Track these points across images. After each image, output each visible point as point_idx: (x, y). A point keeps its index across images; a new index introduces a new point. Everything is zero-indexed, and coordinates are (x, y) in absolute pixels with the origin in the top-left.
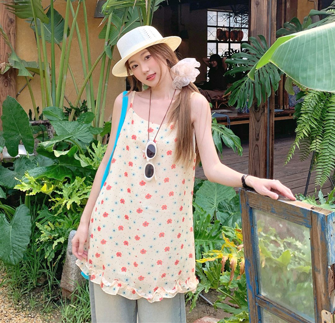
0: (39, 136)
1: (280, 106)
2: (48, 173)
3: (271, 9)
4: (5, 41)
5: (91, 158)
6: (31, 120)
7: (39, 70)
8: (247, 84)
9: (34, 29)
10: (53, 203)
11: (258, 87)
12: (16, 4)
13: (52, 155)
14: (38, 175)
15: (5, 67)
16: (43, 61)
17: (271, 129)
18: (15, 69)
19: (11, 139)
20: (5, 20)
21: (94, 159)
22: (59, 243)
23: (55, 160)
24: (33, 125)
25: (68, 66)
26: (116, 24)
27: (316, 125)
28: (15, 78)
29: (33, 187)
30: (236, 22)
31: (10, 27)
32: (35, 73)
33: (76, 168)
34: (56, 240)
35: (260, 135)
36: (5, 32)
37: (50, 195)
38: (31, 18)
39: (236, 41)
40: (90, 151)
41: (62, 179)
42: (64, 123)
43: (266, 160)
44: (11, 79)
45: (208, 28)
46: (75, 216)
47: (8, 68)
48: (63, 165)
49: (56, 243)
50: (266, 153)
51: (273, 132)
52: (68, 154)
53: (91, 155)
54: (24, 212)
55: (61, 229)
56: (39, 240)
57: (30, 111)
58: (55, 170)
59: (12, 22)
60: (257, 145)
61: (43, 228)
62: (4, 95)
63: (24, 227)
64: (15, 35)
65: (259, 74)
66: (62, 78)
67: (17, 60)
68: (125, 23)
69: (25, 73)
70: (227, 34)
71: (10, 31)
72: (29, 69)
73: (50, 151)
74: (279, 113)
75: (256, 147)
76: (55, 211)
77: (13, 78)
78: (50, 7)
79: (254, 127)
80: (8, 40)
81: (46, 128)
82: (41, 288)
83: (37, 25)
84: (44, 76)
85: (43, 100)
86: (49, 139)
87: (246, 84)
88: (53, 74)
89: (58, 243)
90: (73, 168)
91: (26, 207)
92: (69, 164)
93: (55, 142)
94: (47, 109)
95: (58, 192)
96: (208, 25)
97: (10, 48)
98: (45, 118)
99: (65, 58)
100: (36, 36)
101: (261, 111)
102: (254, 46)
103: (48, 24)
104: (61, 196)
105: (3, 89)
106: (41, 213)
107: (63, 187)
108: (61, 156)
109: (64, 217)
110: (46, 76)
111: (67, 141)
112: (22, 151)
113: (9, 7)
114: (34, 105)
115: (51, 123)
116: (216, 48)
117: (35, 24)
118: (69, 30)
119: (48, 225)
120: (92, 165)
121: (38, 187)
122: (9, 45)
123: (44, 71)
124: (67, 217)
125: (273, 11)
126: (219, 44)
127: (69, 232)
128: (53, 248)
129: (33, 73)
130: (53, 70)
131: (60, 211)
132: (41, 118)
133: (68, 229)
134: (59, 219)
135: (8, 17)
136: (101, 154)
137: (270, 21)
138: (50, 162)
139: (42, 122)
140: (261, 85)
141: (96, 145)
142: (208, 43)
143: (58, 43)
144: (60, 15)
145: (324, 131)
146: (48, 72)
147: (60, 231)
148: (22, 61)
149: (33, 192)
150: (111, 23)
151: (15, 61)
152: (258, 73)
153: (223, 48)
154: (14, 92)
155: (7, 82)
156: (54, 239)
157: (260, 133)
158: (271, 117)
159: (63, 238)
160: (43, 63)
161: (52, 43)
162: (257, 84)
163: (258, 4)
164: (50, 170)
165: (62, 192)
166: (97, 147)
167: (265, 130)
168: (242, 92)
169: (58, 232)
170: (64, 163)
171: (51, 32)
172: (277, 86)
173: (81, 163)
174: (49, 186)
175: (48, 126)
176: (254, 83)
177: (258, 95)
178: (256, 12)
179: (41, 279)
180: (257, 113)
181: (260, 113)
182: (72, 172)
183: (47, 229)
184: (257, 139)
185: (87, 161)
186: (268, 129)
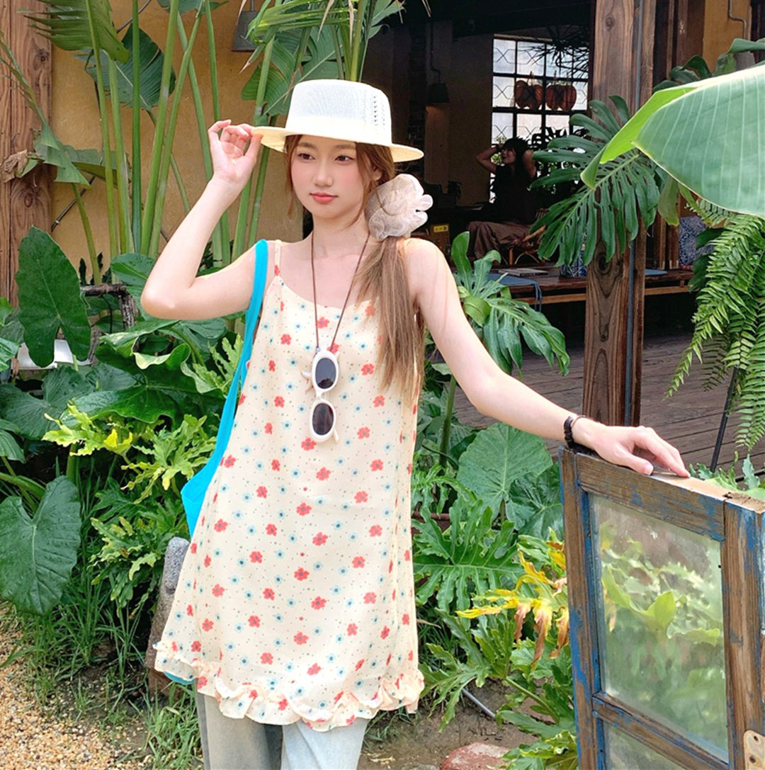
0: (102, 322)
1: (658, 261)
2: (121, 406)
3: (642, 37)
4: (27, 100)
5: (219, 373)
6: (84, 283)
7: (104, 168)
8: (583, 209)
9: (94, 76)
10: (132, 474)
11: (607, 216)
12: (53, 16)
13: (130, 364)
14: (98, 410)
15: (25, 160)
16: (112, 149)
17: (636, 313)
18: (49, 166)
19: (37, 326)
20: (27, 53)
21: (226, 376)
22: (144, 566)
23: (138, 376)
24: (88, 294)
25: (170, 162)
26: (283, 67)
27: (740, 307)
28: (49, 187)
29: (86, 435)
30: (560, 67)
31: (39, 70)
32: (95, 176)
33: (185, 395)
34: (136, 559)
35: (611, 328)
36: (27, 82)
37: (124, 455)
38: (87, 50)
39: (560, 109)
40: (217, 356)
41: (154, 420)
43: (623, 387)
44: (40, 189)
45: (494, 78)
47: (33, 164)
48: (156, 387)
49: (136, 566)
50: (624, 370)
51: (639, 321)
52: (168, 363)
53: (220, 367)
54: (64, 494)
55: (149, 535)
56: (98, 559)
57: (82, 262)
58: (138, 399)
59: (43, 59)
60: (603, 351)
61: (108, 531)
62: (22, 224)
63: (64, 528)
64: (50, 89)
65: (611, 185)
66: (156, 189)
67: (53, 145)
68: (303, 63)
69: (71, 176)
70: (539, 92)
71: (39, 79)
72: (81, 167)
73: (126, 354)
74: (657, 278)
75: (602, 355)
76: (136, 493)
77: (43, 186)
78: (131, 25)
79: (597, 310)
80: (33, 100)
81: (117, 303)
82: (101, 668)
83: (100, 66)
84: (115, 184)
85: (111, 238)
86: (124, 328)
87: (579, 209)
88: (135, 180)
89: (141, 565)
90: (179, 395)
91: (70, 483)
92: (168, 384)
93: (137, 334)
94: (121, 259)
95: (143, 449)
96: (495, 70)
97: (37, 117)
98: (116, 279)
99: (163, 143)
100: (99, 91)
101: (613, 273)
102: (600, 123)
103: (127, 64)
104: (150, 459)
105: (22, 212)
106: (104, 498)
107: (154, 438)
108: (151, 367)
109: (157, 507)
110: (120, 183)
111: (166, 332)
112: (62, 354)
113: (38, 24)
114: (92, 251)
115: (129, 290)
116: (511, 125)
117: (97, 64)
118: (173, 78)
119: (120, 525)
120: (222, 388)
121: (98, 437)
122: (35, 111)
123: (115, 172)
124: (164, 507)
125: (646, 40)
126: (519, 115)
127: (167, 542)
128: (131, 578)
129: (91, 176)
130: (135, 168)
131: (148, 492)
132: (107, 279)
133: (164, 535)
134: (144, 511)
135: (35, 46)
137: (638, 63)
138: (125, 380)
139: (108, 288)
140: (615, 210)
141: (232, 342)
142: (494, 114)
143: (149, 108)
144: (154, 43)
145: (759, 321)
146: (124, 175)
147: (145, 539)
148: (65, 148)
149: (86, 448)
150: (271, 63)
151: (49, 148)
152: (608, 183)
153: (529, 125)
154: (46, 219)
155: (30, 195)
156: (133, 556)
157: (611, 323)
158: (637, 287)
159: (152, 554)
160: (112, 154)
161: (135, 108)
162: (606, 209)
163: (610, 24)
164: (125, 398)
165: (153, 449)
166: (233, 348)
167: (622, 315)
168: (571, 227)
169: (142, 542)
170: (158, 383)
171: (132, 81)
172: (651, 215)
173: (197, 383)
174: (122, 436)
175: (122, 298)
176: (598, 208)
177: (610, 237)
178: (606, 44)
179: (100, 647)
180: (606, 277)
181: (612, 276)
183: (116, 533)
184: (604, 338)
185: (212, 380)
186: (630, 314)
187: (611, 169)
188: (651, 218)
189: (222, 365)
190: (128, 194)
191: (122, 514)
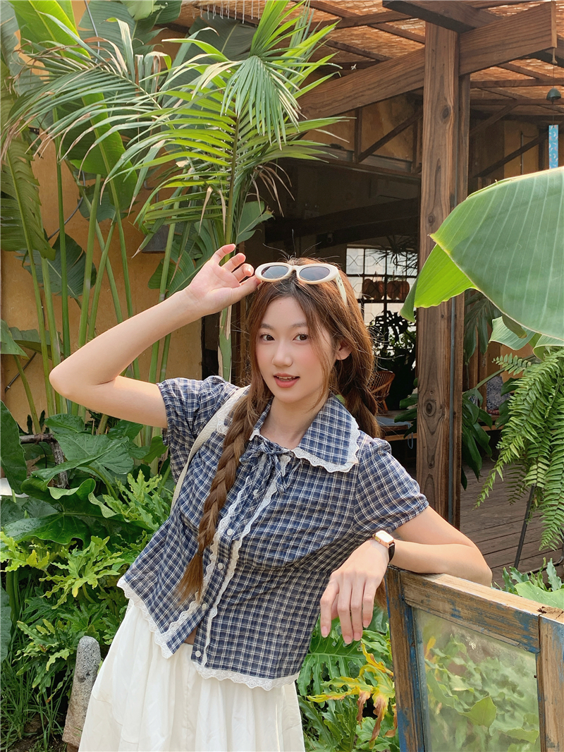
2: (43, 530)
5: (124, 502)
7: (40, 344)
10: (50, 585)
13: (47, 496)
14: (23, 534)
21: (130, 504)
22: (59, 660)
23: (55, 505)
24: (26, 442)
27: (535, 437)
29: (12, 555)
33: (95, 520)
34: (53, 654)
37: (45, 570)
40: (122, 488)
41: (67, 542)
42: (80, 438)
43: (447, 503)
46: (94, 608)
48: (72, 513)
49: (52, 660)
51: (458, 452)
52: (79, 494)
53: (124, 497)
55: (65, 634)
56: (22, 654)
58: (56, 523)
61: (32, 631)
72: (22, 344)
73: (43, 488)
75: (430, 479)
76: (55, 597)
79: (425, 445)
84: (50, 355)
89: (56, 659)
90: (90, 521)
92: (81, 512)
95: (59, 565)
101: (438, 415)
104: (65, 573)
106: (31, 603)
107: (68, 556)
108: (64, 497)
109: (73, 611)
111: (85, 470)
118: (95, 273)
119: (43, 625)
120: (126, 513)
121: (23, 556)
123: (49, 347)
124: (79, 610)
127: (78, 640)
128: (47, 669)
130: (65, 344)
131: (63, 599)
133: (77, 633)
134: (63, 613)
136: (142, 495)
139: (44, 437)
141: (135, 476)
143: (76, 296)
146: (57, 349)
147: (62, 637)
149: (12, 566)
150: (171, 260)
156: (50, 652)
157: (436, 455)
158: (456, 426)
159: (66, 650)
163: (431, 221)
164: (46, 523)
165: (67, 564)
166: (136, 482)
167: (445, 448)
169: (59, 639)
170: (73, 510)
173: (102, 510)
174: (42, 553)
175: (54, 445)
179: (32, 723)
180: (431, 418)
181: (436, 418)
182: (88, 527)
183: (39, 632)
184: (431, 466)
185: (118, 508)
186: (451, 447)
189: (127, 495)
191: (46, 616)
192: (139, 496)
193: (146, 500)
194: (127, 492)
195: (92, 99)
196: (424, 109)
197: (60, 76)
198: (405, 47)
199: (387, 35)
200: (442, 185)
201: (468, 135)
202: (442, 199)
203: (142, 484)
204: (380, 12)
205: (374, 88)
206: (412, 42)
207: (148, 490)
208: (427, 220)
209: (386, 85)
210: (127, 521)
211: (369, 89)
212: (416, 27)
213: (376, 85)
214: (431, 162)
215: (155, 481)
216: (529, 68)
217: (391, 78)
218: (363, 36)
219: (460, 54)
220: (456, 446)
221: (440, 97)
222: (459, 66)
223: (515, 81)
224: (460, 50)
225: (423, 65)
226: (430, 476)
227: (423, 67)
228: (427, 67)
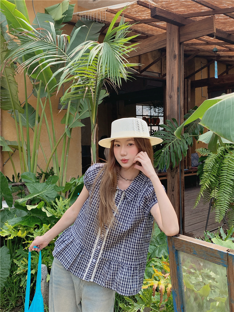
0: (19, 194)
1: (186, 167)
2: (23, 222)
5: (55, 209)
7: (18, 146)
8: (165, 152)
9: (14, 118)
11: (173, 154)
13: (25, 209)
14: (15, 224)
16: (21, 140)
21: (57, 210)
23: (28, 212)
24: (13, 186)
25: (39, 143)
26: (73, 113)
27: (214, 180)
28: (2, 153)
29: (11, 232)
30: (155, 112)
32: (16, 149)
33: (44, 217)
35: (175, 187)
37: (24, 238)
38: (11, 110)
39: (155, 125)
40: (54, 204)
41: (33, 226)
42: (35, 184)
43: (179, 205)
45: (137, 116)
46: (44, 253)
48: (34, 215)
51: (183, 185)
52: (38, 208)
53: (55, 207)
54: (5, 252)
55: (33, 264)
56: (16, 273)
57: (13, 176)
58: (28, 219)
61: (19, 263)
63: (5, 263)
65: (173, 145)
66: (35, 152)
68: (79, 112)
69: (7, 149)
70: (149, 120)
72: (11, 146)
73: (24, 206)
74: (185, 172)
78: (26, 102)
79: (171, 182)
81: (23, 188)
83: (15, 115)
84: (22, 151)
85: (21, 168)
86: (25, 196)
88: (28, 150)
90: (42, 218)
91: (7, 248)
92: (38, 214)
93: (27, 199)
94: (24, 174)
95: (30, 236)
96: (137, 114)
99: (37, 138)
102: (169, 126)
103: (24, 113)
104: (32, 239)
106: (18, 252)
107: (34, 232)
108: (32, 209)
109: (35, 254)
111: (38, 197)
112: (4, 205)
114: (16, 172)
115: (26, 184)
118: (39, 118)
119: (23, 260)
120: (56, 214)
121: (15, 232)
123: (21, 148)
125: (181, 101)
130: (28, 146)
136: (62, 206)
137: (179, 109)
138: (25, 214)
139: (20, 184)
140: (175, 152)
141: (59, 199)
143: (32, 127)
144: (33, 108)
145: (220, 184)
146: (25, 148)
148: (6, 141)
149: (11, 237)
150: (70, 112)
154: (1, 163)
159: (34, 270)
160: (20, 142)
161: (27, 127)
162: (172, 152)
163: (171, 97)
164: (24, 219)
165: (33, 235)
166: (59, 201)
168: (162, 158)
170: (35, 214)
171: (26, 119)
172: (186, 153)
173: (47, 214)
174: (23, 232)
175: (25, 187)
176: (170, 152)
177: (173, 160)
178: (170, 103)
179: (19, 300)
180: (173, 172)
181: (174, 172)
182: (41, 220)
183: (22, 263)
184: (173, 191)
185: (52, 212)
186: (180, 183)
187: (173, 140)
188: (186, 154)
189: (56, 207)
190: (26, 154)
191: (24, 257)
192: (61, 207)
193: (63, 209)
194: (56, 205)
195: (39, 52)
196: (167, 55)
197: (26, 43)
198: (158, 31)
199: (151, 26)
200: (174, 83)
201: (183, 65)
202: (174, 89)
203: (62, 202)
204: (149, 18)
205: (147, 47)
206: (160, 29)
207: (64, 204)
208: (169, 97)
209: (152, 46)
210: (57, 218)
211: (146, 47)
212: (163, 24)
213: (148, 46)
214: (170, 75)
215: (67, 201)
216: (204, 39)
217: (154, 43)
218: (142, 27)
219: (180, 35)
220: (182, 183)
221: (173, 51)
222: (180, 39)
223: (199, 43)
224: (180, 33)
225: (166, 38)
226: (173, 195)
227: (166, 39)
228: (167, 40)
